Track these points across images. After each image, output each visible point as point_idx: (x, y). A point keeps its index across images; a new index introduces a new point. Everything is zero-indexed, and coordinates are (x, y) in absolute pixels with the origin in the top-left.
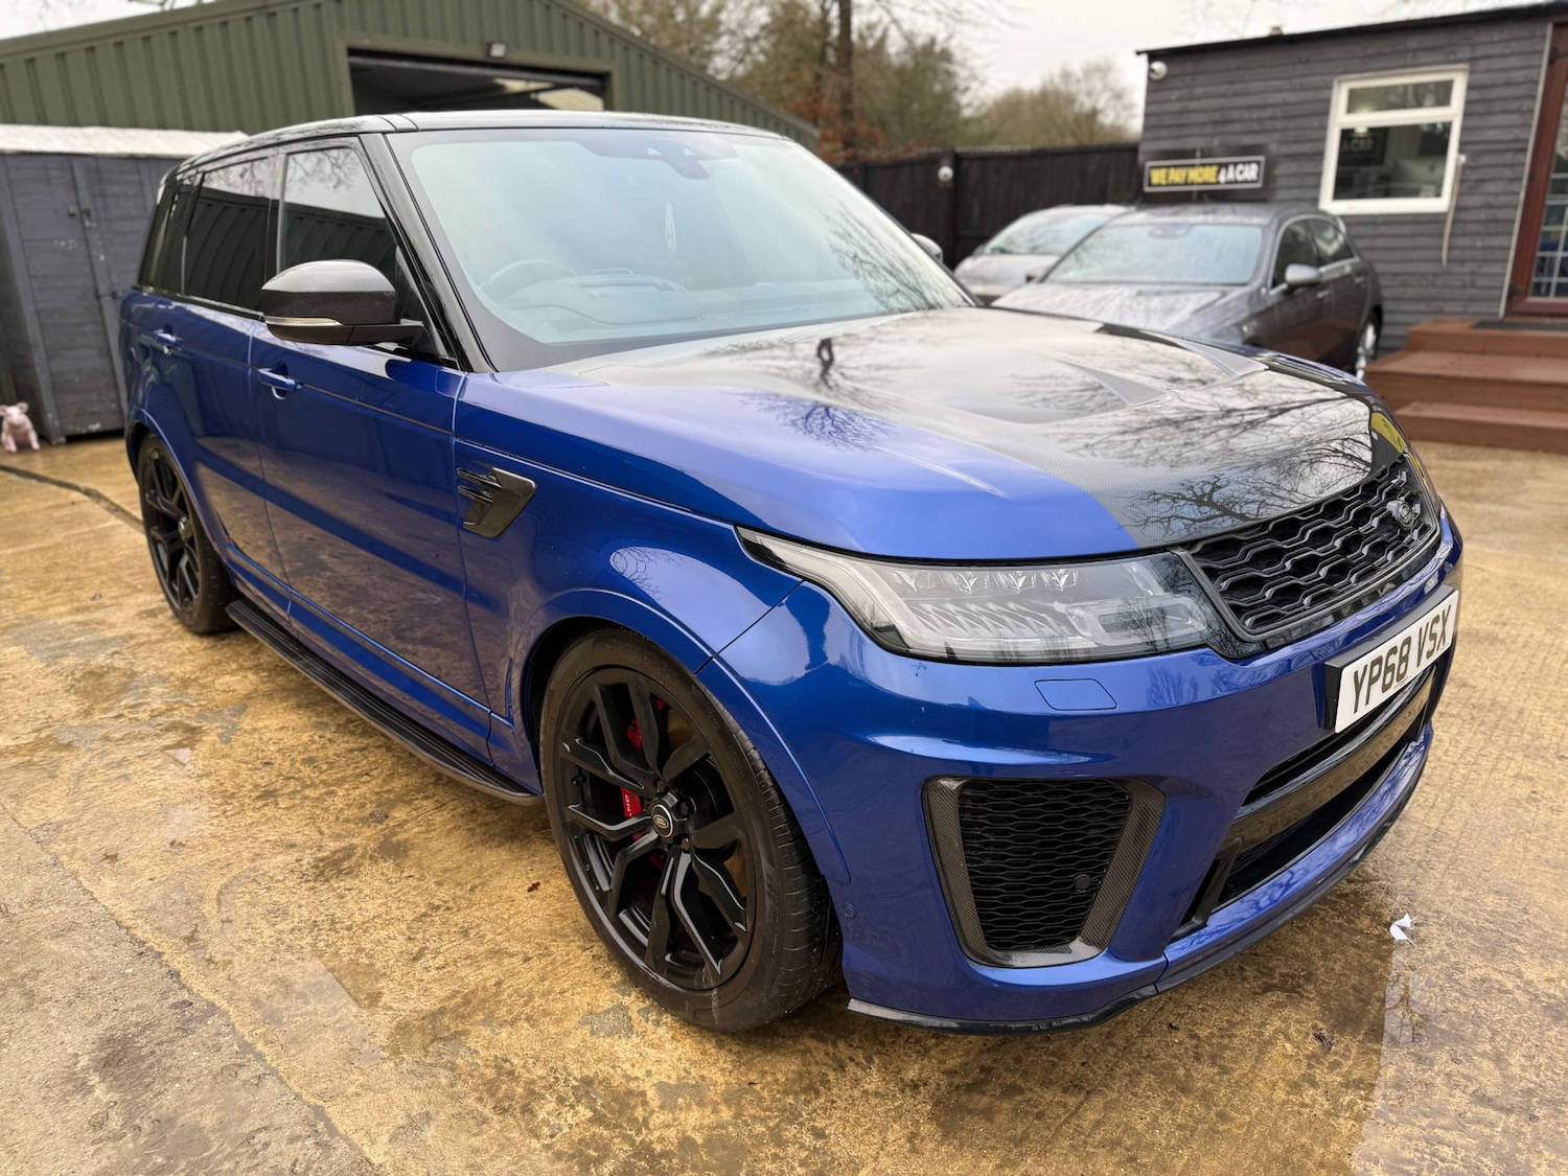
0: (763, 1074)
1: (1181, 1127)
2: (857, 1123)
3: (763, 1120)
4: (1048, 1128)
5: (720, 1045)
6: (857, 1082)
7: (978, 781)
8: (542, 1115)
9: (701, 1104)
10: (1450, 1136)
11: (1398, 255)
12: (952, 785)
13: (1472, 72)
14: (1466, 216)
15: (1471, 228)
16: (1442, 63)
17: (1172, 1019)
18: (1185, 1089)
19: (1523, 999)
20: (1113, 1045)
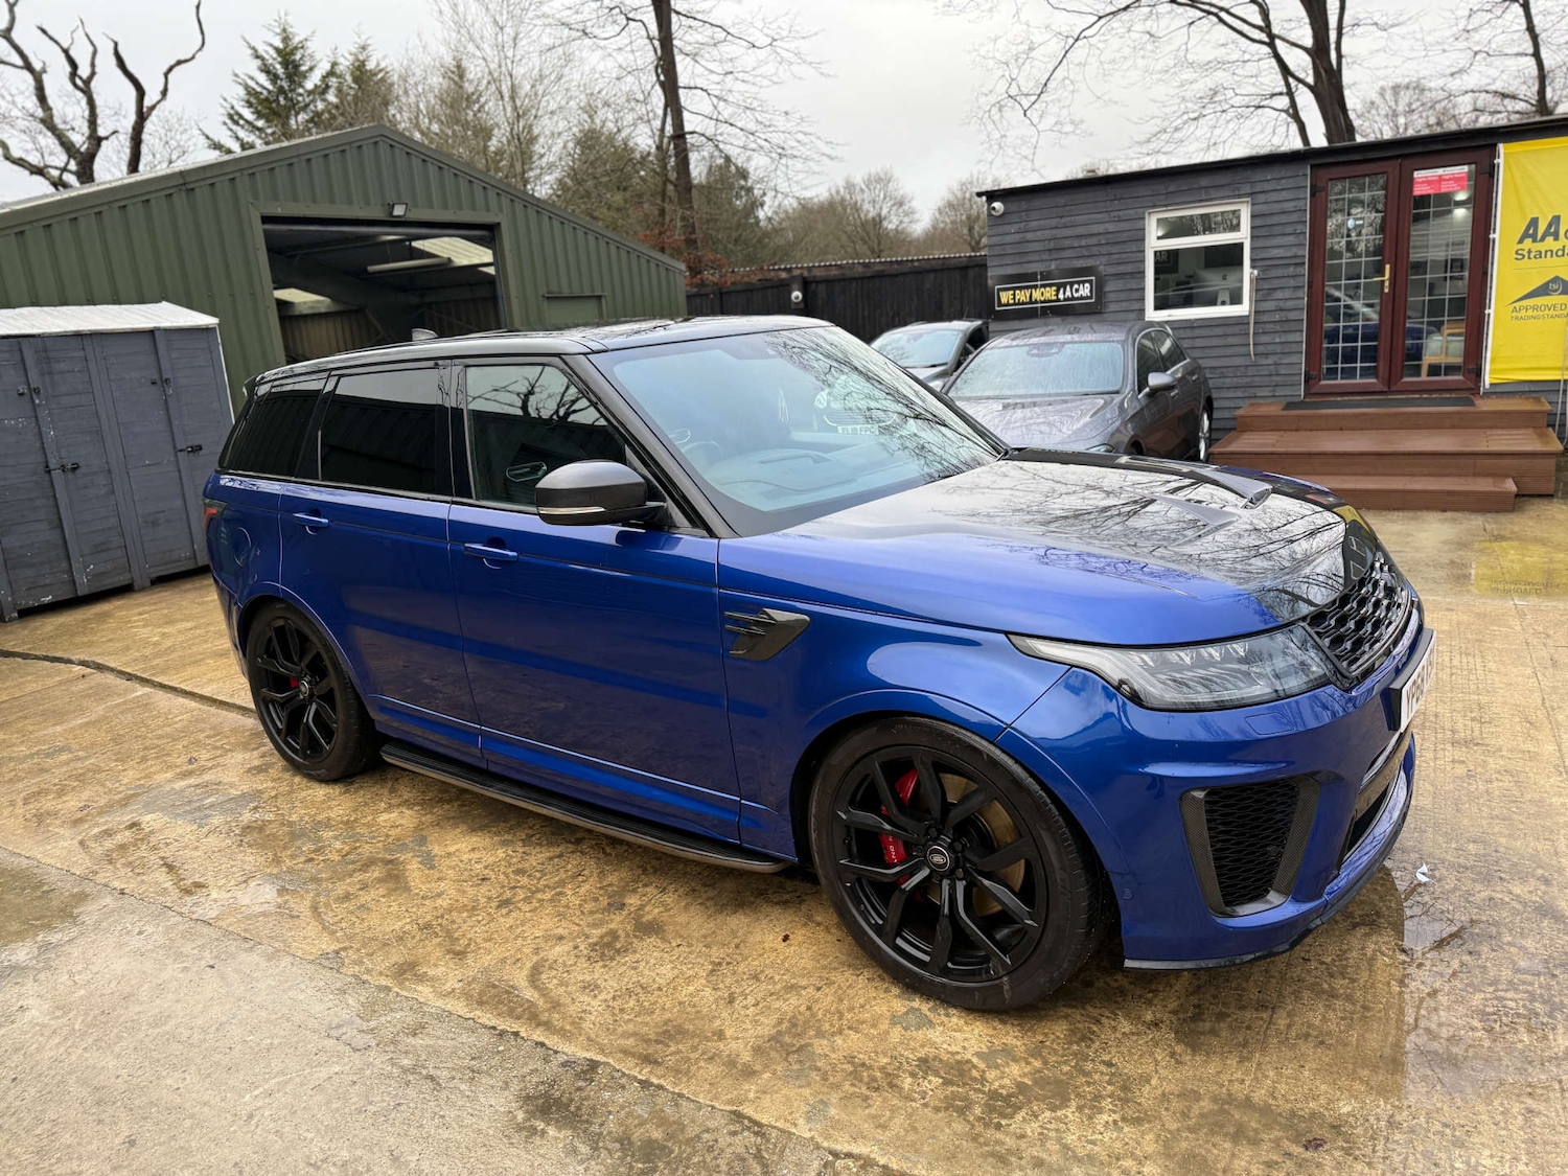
0: (1046, 1035)
1: (1342, 1018)
2: (1131, 1054)
3: (1065, 1063)
4: (1258, 1033)
5: (1003, 1022)
6: (1114, 1029)
7: (1216, 790)
8: (906, 1087)
9: (1015, 1060)
10: (1510, 995)
11: (1215, 352)
12: (1200, 795)
13: (1253, 204)
14: (1265, 318)
15: (1269, 327)
16: (1229, 197)
17: (1303, 955)
18: (1333, 995)
19: (1519, 907)
20: (1273, 977)
